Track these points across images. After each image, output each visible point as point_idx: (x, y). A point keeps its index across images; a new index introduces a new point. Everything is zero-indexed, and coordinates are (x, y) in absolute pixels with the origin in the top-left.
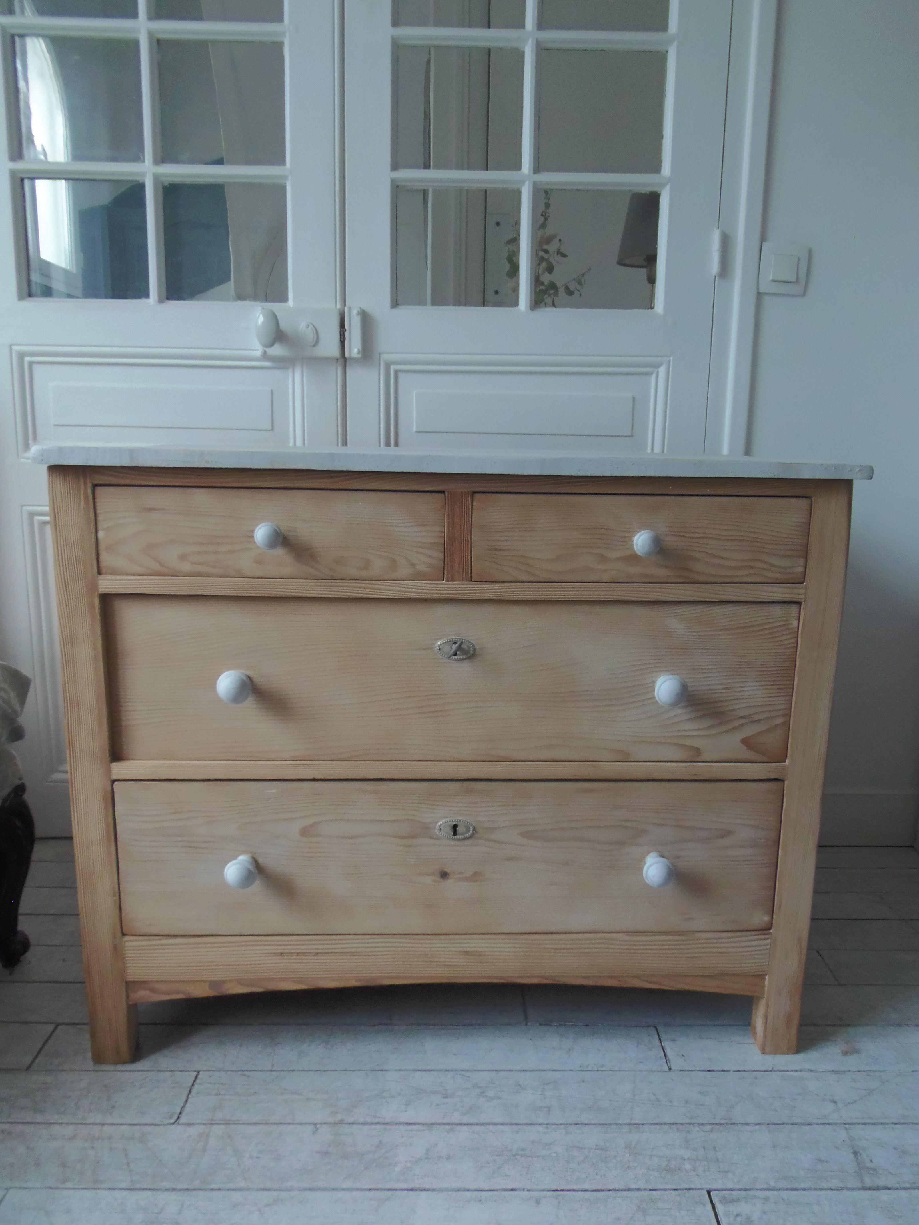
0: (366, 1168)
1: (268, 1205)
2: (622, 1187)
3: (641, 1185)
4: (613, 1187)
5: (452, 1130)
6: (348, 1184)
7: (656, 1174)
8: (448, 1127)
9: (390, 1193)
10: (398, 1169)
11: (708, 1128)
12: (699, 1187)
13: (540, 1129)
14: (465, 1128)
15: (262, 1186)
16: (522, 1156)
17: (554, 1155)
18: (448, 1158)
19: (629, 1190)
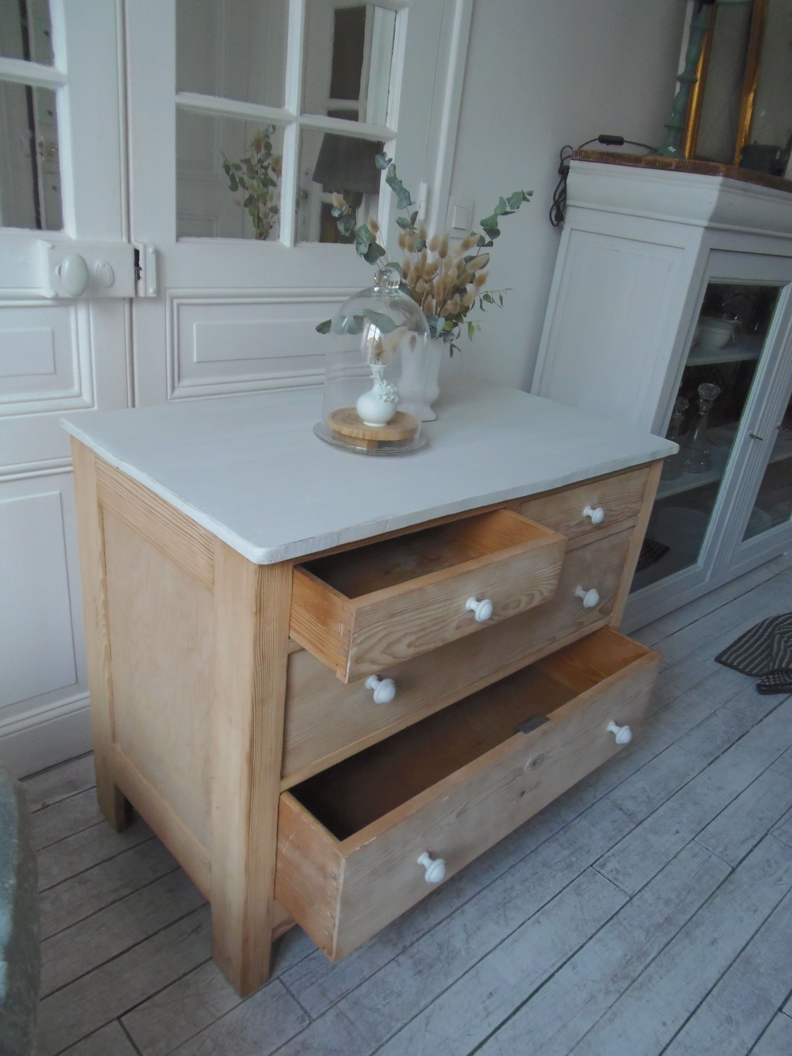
0: (449, 964)
1: (427, 1025)
2: (561, 889)
3: (567, 882)
4: (558, 892)
5: (462, 912)
6: (451, 981)
7: (566, 872)
8: (459, 911)
9: (474, 969)
10: (463, 953)
11: (562, 832)
12: (587, 867)
13: (500, 881)
14: (467, 906)
15: (410, 1017)
16: (508, 902)
17: (520, 892)
18: (479, 929)
19: (564, 888)
